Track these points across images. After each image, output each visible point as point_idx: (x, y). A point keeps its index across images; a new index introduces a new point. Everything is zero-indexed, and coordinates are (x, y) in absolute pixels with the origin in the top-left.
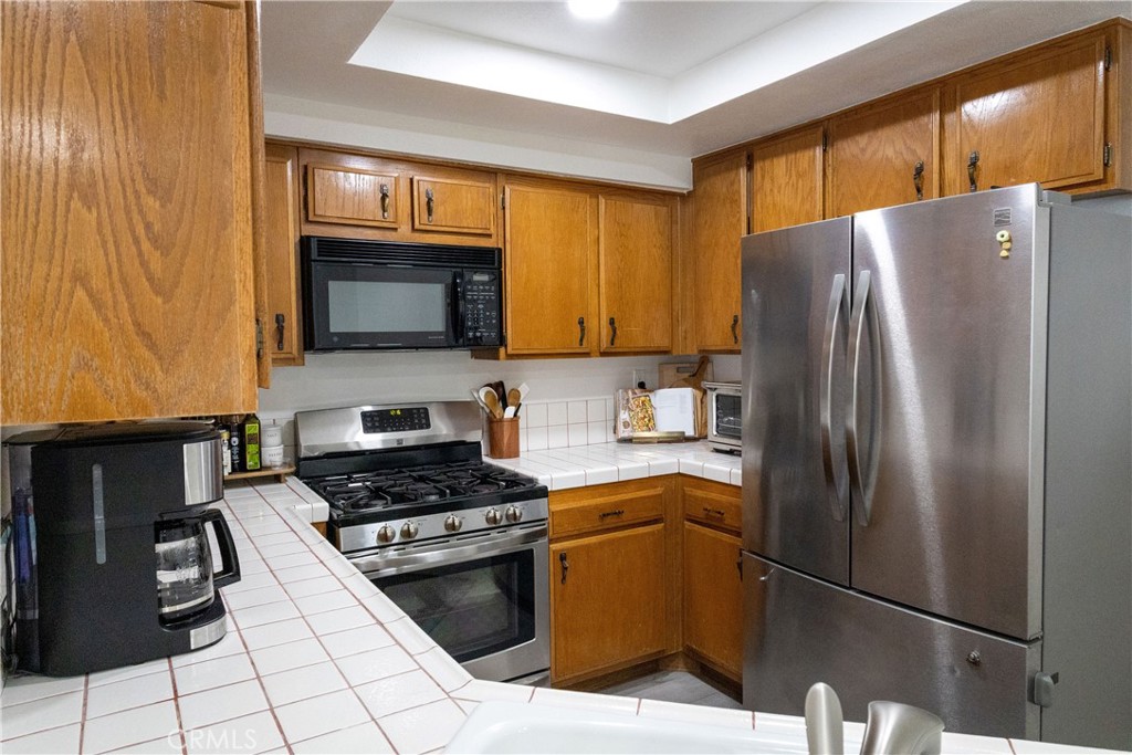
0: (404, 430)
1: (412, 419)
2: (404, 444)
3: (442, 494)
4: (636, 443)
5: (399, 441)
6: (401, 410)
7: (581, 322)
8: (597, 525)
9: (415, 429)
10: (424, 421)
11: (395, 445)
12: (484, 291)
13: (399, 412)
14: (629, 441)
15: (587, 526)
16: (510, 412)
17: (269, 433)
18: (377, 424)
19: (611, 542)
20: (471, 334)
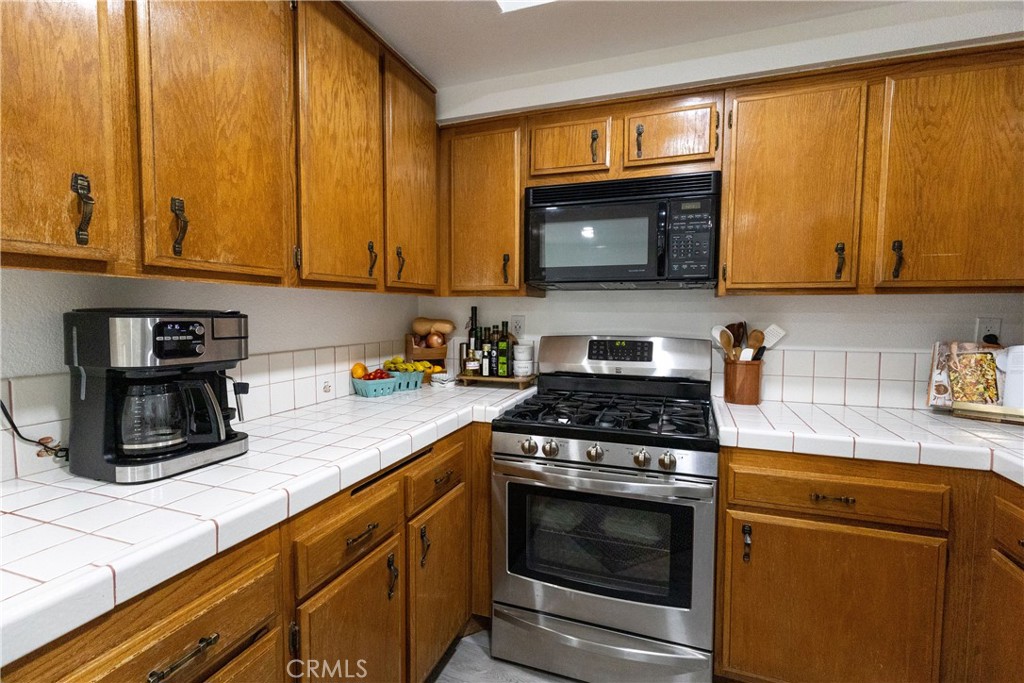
0: (624, 360)
1: (635, 351)
2: (623, 373)
3: (617, 423)
4: (958, 416)
5: (618, 370)
6: (626, 342)
7: (840, 250)
8: (808, 506)
9: (636, 360)
10: (646, 354)
11: (615, 373)
12: (694, 220)
13: (624, 344)
14: (949, 412)
15: (785, 502)
16: (747, 354)
17: (520, 350)
18: (601, 352)
19: (834, 535)
20: (676, 267)
